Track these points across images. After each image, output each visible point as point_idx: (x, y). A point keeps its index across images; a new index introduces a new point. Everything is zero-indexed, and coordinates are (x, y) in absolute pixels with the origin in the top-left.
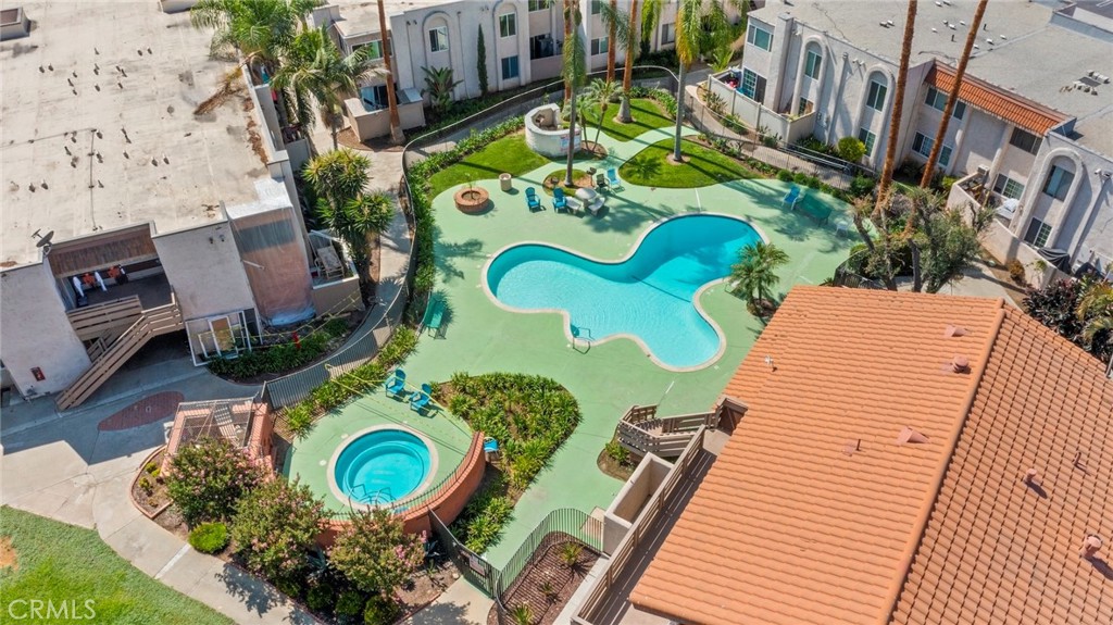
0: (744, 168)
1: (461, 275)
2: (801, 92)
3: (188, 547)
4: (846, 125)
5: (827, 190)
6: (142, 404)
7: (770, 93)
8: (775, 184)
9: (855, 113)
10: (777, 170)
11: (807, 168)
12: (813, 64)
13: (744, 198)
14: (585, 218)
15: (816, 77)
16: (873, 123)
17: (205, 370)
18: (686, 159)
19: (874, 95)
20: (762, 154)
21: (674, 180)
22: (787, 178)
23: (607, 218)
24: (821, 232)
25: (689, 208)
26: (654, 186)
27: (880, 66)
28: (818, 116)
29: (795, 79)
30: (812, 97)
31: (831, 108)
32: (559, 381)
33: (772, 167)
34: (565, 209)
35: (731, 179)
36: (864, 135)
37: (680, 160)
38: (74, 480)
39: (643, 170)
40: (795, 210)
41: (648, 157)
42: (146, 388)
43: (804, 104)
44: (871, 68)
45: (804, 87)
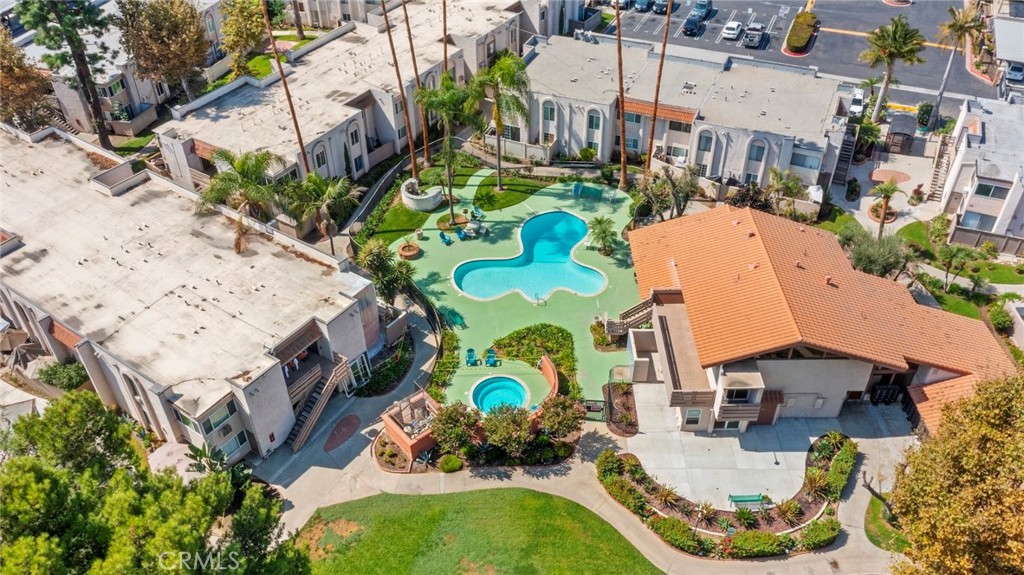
0: (538, 183)
1: (443, 293)
2: (544, 130)
3: (442, 474)
4: (579, 142)
5: (588, 180)
6: (338, 428)
7: (524, 135)
8: (558, 186)
9: (583, 136)
10: (555, 178)
11: (567, 172)
12: (549, 113)
13: (552, 200)
14: (480, 239)
15: (552, 119)
16: (595, 137)
17: (355, 398)
18: (505, 187)
19: (592, 123)
20: (538, 171)
21: (508, 202)
22: (563, 181)
23: (491, 235)
24: (601, 204)
25: (529, 214)
26: (500, 209)
27: (593, 106)
28: (558, 142)
29: (538, 123)
30: (553, 130)
31: (566, 135)
32: (547, 323)
33: (552, 177)
34: (466, 238)
35: (536, 191)
36: (590, 145)
37: (503, 189)
38: (343, 479)
39: (486, 200)
40: (581, 197)
41: (484, 193)
42: (331, 420)
43: (547, 137)
44: (587, 109)
45: (546, 126)
